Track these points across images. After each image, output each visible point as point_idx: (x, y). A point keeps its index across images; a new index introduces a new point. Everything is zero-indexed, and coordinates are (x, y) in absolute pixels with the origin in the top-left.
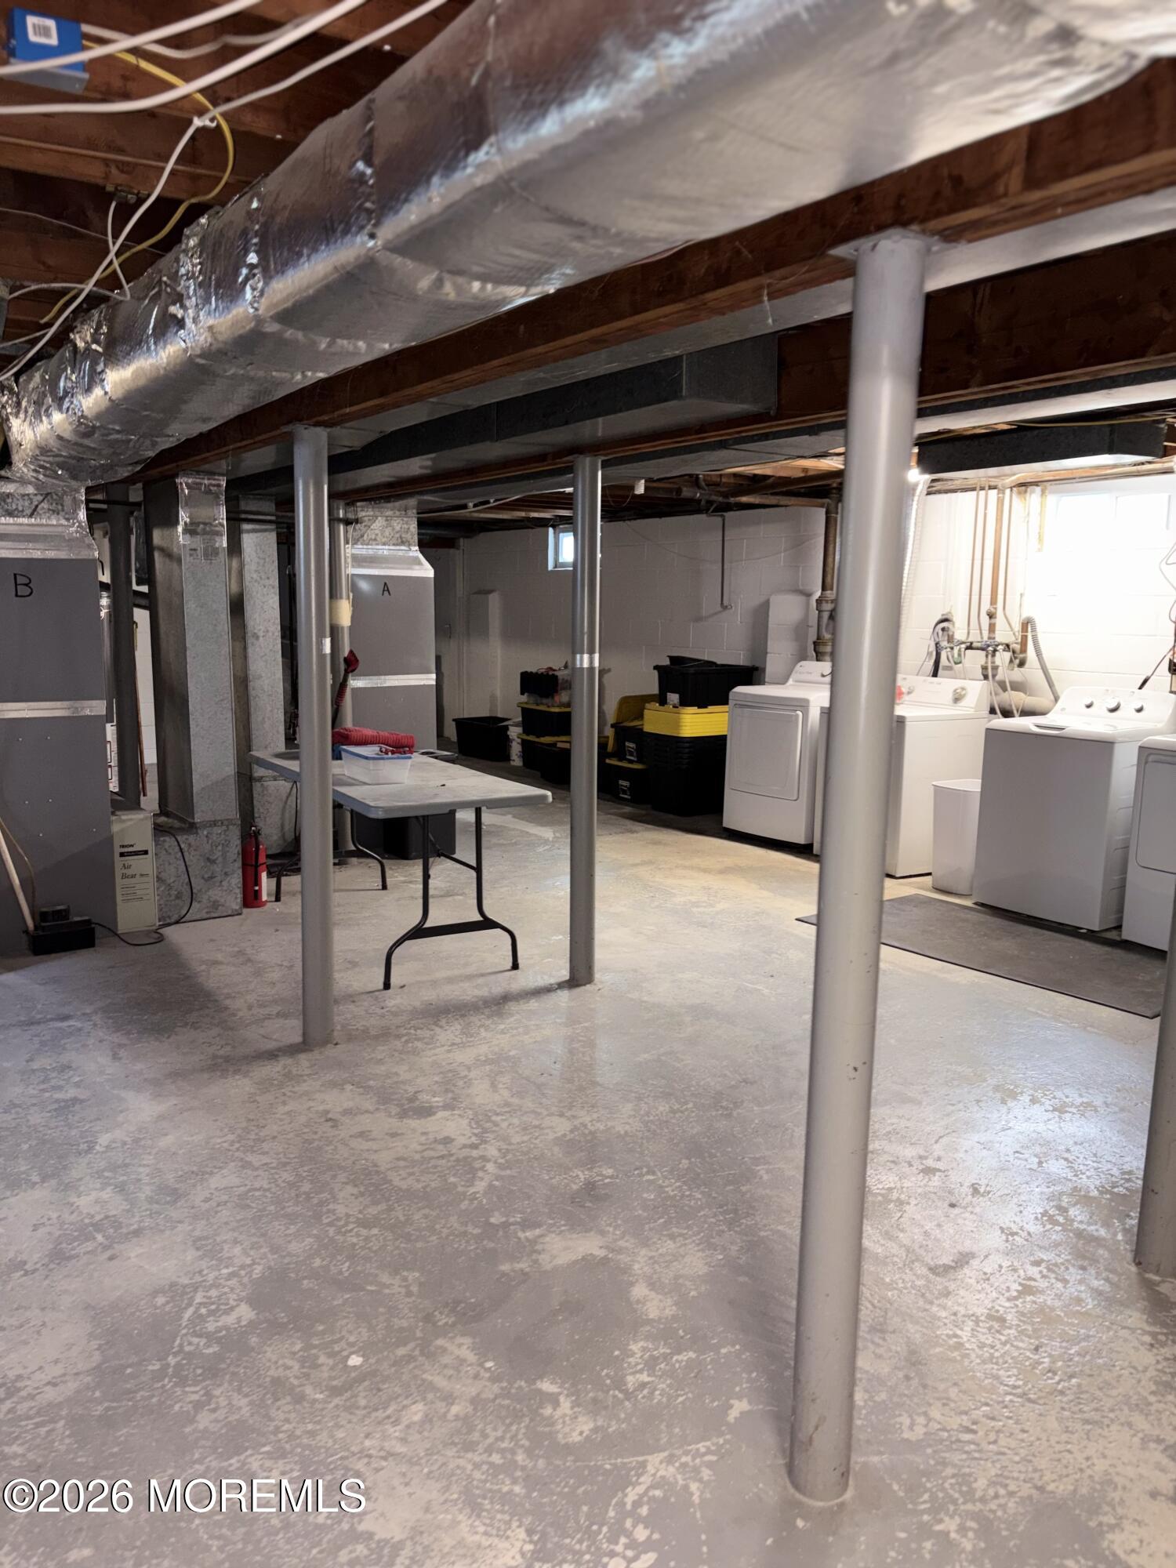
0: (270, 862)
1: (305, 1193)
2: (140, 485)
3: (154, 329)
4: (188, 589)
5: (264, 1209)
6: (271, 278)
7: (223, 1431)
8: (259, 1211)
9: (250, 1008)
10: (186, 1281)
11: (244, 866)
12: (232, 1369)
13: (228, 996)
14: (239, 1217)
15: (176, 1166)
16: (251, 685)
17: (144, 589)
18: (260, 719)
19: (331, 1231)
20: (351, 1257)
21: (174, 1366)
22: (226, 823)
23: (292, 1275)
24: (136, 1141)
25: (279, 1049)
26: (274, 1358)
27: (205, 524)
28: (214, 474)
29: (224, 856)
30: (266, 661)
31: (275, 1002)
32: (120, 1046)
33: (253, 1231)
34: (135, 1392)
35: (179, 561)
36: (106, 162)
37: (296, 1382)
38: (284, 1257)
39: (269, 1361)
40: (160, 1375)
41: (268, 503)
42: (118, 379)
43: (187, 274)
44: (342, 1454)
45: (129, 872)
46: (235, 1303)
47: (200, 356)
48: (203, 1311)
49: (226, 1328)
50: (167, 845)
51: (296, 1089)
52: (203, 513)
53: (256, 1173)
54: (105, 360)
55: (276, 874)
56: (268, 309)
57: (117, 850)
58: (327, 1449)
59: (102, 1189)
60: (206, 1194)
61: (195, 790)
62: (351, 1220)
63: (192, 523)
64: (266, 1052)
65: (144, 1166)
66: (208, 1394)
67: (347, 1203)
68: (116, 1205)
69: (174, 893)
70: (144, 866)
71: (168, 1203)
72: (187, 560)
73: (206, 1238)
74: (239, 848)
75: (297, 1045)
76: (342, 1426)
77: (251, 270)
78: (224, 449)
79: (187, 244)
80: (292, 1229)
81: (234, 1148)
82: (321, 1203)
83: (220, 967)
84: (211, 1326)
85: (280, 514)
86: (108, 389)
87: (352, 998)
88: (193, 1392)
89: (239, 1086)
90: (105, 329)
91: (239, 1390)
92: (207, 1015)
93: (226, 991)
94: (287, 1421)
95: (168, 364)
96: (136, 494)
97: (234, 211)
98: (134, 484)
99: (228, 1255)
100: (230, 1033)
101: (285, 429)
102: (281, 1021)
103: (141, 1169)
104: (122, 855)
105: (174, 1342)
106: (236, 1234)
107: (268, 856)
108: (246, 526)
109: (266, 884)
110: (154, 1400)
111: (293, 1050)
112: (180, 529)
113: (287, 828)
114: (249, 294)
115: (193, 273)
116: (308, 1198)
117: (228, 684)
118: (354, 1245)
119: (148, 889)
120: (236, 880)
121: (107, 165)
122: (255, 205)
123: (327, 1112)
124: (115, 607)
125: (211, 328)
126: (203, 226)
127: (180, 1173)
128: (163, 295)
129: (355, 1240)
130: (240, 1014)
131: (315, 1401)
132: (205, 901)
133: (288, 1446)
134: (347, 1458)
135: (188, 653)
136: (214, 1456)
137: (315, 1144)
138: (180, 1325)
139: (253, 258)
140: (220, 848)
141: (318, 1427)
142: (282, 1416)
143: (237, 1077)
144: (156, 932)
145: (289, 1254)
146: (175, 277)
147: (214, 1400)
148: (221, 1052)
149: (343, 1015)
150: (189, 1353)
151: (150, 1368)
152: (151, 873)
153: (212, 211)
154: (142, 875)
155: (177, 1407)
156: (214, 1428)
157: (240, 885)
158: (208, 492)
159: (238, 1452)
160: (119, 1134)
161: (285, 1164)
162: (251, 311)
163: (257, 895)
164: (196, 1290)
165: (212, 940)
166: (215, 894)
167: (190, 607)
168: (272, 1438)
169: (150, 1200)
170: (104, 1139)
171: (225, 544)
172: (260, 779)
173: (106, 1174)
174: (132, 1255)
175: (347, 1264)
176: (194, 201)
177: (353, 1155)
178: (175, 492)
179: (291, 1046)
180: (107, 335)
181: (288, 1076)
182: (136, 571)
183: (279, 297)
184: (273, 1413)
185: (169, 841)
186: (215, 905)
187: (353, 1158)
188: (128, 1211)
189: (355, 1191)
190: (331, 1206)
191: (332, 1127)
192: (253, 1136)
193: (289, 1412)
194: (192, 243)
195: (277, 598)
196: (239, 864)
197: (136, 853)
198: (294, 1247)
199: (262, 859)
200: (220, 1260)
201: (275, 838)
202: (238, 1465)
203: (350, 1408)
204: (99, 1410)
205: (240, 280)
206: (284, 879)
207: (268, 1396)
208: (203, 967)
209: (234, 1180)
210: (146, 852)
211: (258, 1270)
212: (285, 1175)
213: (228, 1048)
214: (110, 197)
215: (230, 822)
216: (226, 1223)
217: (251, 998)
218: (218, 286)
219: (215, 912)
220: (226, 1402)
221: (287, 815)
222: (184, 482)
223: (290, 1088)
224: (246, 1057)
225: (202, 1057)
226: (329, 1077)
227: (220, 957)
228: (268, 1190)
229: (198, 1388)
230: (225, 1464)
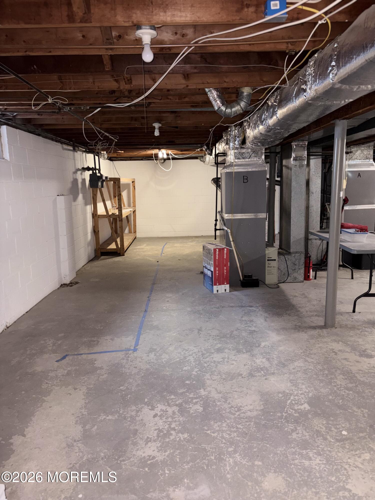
0: (313, 266)
1: (326, 374)
2: (280, 147)
3: (295, 95)
4: (293, 178)
5: (312, 376)
6: (340, 68)
7: (301, 441)
8: (310, 376)
9: (307, 312)
10: (288, 392)
11: (305, 267)
12: (303, 423)
13: (300, 307)
14: (304, 376)
15: (284, 356)
16: (310, 209)
17: (279, 179)
18: (312, 220)
19: (335, 388)
20: (343, 399)
21: (285, 416)
22: (300, 253)
23: (322, 399)
24: (272, 346)
25: (317, 326)
26: (317, 423)
27: (300, 157)
28: (304, 140)
29: (299, 263)
30: (315, 201)
31: (315, 311)
32: (267, 317)
33: (309, 382)
34: (274, 420)
35: (291, 169)
36: (287, 43)
37: (324, 433)
38: (319, 393)
39: (315, 424)
40: (281, 417)
41: (319, 149)
42: (281, 113)
43: (309, 74)
44: (340, 461)
45: (270, 266)
46: (303, 403)
47: (310, 100)
48: (293, 402)
49: (300, 409)
50: (281, 258)
51: (322, 340)
52: (300, 154)
53: (309, 364)
54: (278, 107)
55: (315, 270)
56: (337, 80)
57: (267, 259)
58: (335, 458)
59: (263, 359)
60: (294, 367)
61: (291, 241)
62: (342, 386)
63: (296, 157)
64: (313, 326)
65: (275, 354)
66: (296, 428)
67: (340, 380)
68: (267, 364)
69: (283, 273)
70: (274, 264)
71: (282, 367)
72: (294, 169)
73: (294, 380)
74: (304, 261)
75: (322, 326)
76: (340, 452)
77: (332, 68)
78: (309, 132)
79: (310, 64)
80: (322, 385)
81: (302, 355)
82: (331, 379)
83: (297, 298)
84: (296, 408)
85: (324, 152)
86: (278, 116)
87: (341, 314)
88: (291, 426)
89: (304, 336)
90: (279, 97)
91: (305, 430)
92: (293, 312)
93: (299, 305)
94: (321, 444)
95: (299, 105)
96: (278, 149)
97: (328, 50)
98: (278, 146)
99: (301, 387)
100: (300, 318)
101: (331, 122)
102: (317, 318)
103: (274, 355)
104: (268, 260)
105: (285, 409)
106: (303, 381)
107: (313, 265)
108: (312, 157)
109: (312, 273)
110: (279, 425)
111: (321, 327)
112: (292, 159)
113: (319, 256)
114: (331, 76)
115: (311, 73)
116: (327, 376)
117: (304, 208)
118: (343, 395)
119: (275, 271)
120: (302, 271)
121: (288, 44)
122: (335, 46)
123: (333, 349)
124: (270, 184)
125: (316, 90)
126: (316, 57)
127: (285, 359)
128: (299, 83)
129: (344, 393)
130: (304, 313)
131: (330, 441)
132: (292, 277)
133: (322, 453)
134: (342, 463)
135: (292, 198)
136: (297, 448)
137: (329, 359)
138: (286, 405)
139: (333, 63)
140: (298, 260)
141: (332, 450)
142: (320, 443)
143: (303, 333)
144: (277, 284)
145: (320, 392)
146: (305, 76)
147: (297, 431)
148: (298, 324)
149: (338, 318)
150: (290, 414)
151: (278, 414)
152: (276, 266)
153: (319, 52)
154: (274, 267)
155: (286, 429)
156: (297, 439)
157: (304, 273)
158: (302, 146)
159: (306, 449)
160: (267, 343)
161: (319, 363)
162: (331, 81)
163: (309, 276)
164: (291, 395)
165: (294, 289)
166: (295, 275)
167: (294, 184)
168: (316, 448)
169: (277, 365)
170: (263, 344)
171: (306, 163)
172: (311, 239)
173: (264, 354)
174: (272, 380)
175: (341, 401)
176: (313, 49)
177: (343, 365)
178: (291, 147)
179: (321, 326)
180: (279, 99)
181: (320, 335)
182: (277, 173)
183: (342, 74)
184: (317, 441)
185: (282, 257)
186: (295, 278)
187: (343, 367)
188: (270, 367)
189: (343, 377)
190: (335, 380)
191: (335, 354)
192: (308, 352)
193: (322, 442)
194: (311, 63)
195: (320, 180)
196: (304, 266)
197: (272, 260)
198: (322, 390)
199: (311, 265)
200: (298, 388)
201: (314, 259)
202: (306, 453)
203: (344, 448)
204: (263, 422)
205: (328, 72)
206: (317, 272)
207: (315, 435)
208: (292, 297)
209: (302, 365)
210: (275, 260)
211: (310, 395)
212: (319, 367)
213: (300, 323)
214: (287, 54)
215: (302, 252)
216: (300, 377)
217: (307, 309)
218: (320, 75)
219: (295, 281)
220: (301, 432)
221: (319, 251)
222: (294, 144)
223: (320, 339)
224: (305, 327)
225: (292, 325)
226: (333, 338)
227: (297, 294)
228: (314, 370)
229: (293, 425)
230: (302, 451)
